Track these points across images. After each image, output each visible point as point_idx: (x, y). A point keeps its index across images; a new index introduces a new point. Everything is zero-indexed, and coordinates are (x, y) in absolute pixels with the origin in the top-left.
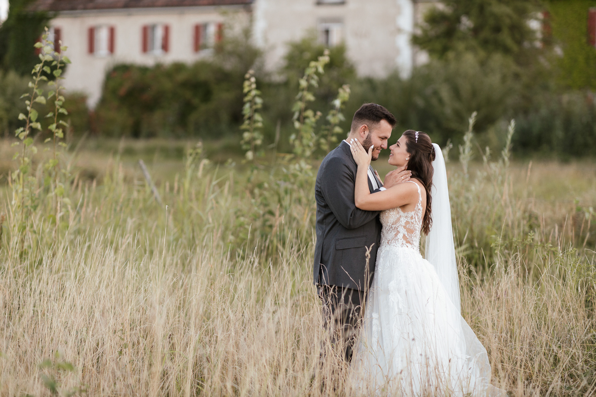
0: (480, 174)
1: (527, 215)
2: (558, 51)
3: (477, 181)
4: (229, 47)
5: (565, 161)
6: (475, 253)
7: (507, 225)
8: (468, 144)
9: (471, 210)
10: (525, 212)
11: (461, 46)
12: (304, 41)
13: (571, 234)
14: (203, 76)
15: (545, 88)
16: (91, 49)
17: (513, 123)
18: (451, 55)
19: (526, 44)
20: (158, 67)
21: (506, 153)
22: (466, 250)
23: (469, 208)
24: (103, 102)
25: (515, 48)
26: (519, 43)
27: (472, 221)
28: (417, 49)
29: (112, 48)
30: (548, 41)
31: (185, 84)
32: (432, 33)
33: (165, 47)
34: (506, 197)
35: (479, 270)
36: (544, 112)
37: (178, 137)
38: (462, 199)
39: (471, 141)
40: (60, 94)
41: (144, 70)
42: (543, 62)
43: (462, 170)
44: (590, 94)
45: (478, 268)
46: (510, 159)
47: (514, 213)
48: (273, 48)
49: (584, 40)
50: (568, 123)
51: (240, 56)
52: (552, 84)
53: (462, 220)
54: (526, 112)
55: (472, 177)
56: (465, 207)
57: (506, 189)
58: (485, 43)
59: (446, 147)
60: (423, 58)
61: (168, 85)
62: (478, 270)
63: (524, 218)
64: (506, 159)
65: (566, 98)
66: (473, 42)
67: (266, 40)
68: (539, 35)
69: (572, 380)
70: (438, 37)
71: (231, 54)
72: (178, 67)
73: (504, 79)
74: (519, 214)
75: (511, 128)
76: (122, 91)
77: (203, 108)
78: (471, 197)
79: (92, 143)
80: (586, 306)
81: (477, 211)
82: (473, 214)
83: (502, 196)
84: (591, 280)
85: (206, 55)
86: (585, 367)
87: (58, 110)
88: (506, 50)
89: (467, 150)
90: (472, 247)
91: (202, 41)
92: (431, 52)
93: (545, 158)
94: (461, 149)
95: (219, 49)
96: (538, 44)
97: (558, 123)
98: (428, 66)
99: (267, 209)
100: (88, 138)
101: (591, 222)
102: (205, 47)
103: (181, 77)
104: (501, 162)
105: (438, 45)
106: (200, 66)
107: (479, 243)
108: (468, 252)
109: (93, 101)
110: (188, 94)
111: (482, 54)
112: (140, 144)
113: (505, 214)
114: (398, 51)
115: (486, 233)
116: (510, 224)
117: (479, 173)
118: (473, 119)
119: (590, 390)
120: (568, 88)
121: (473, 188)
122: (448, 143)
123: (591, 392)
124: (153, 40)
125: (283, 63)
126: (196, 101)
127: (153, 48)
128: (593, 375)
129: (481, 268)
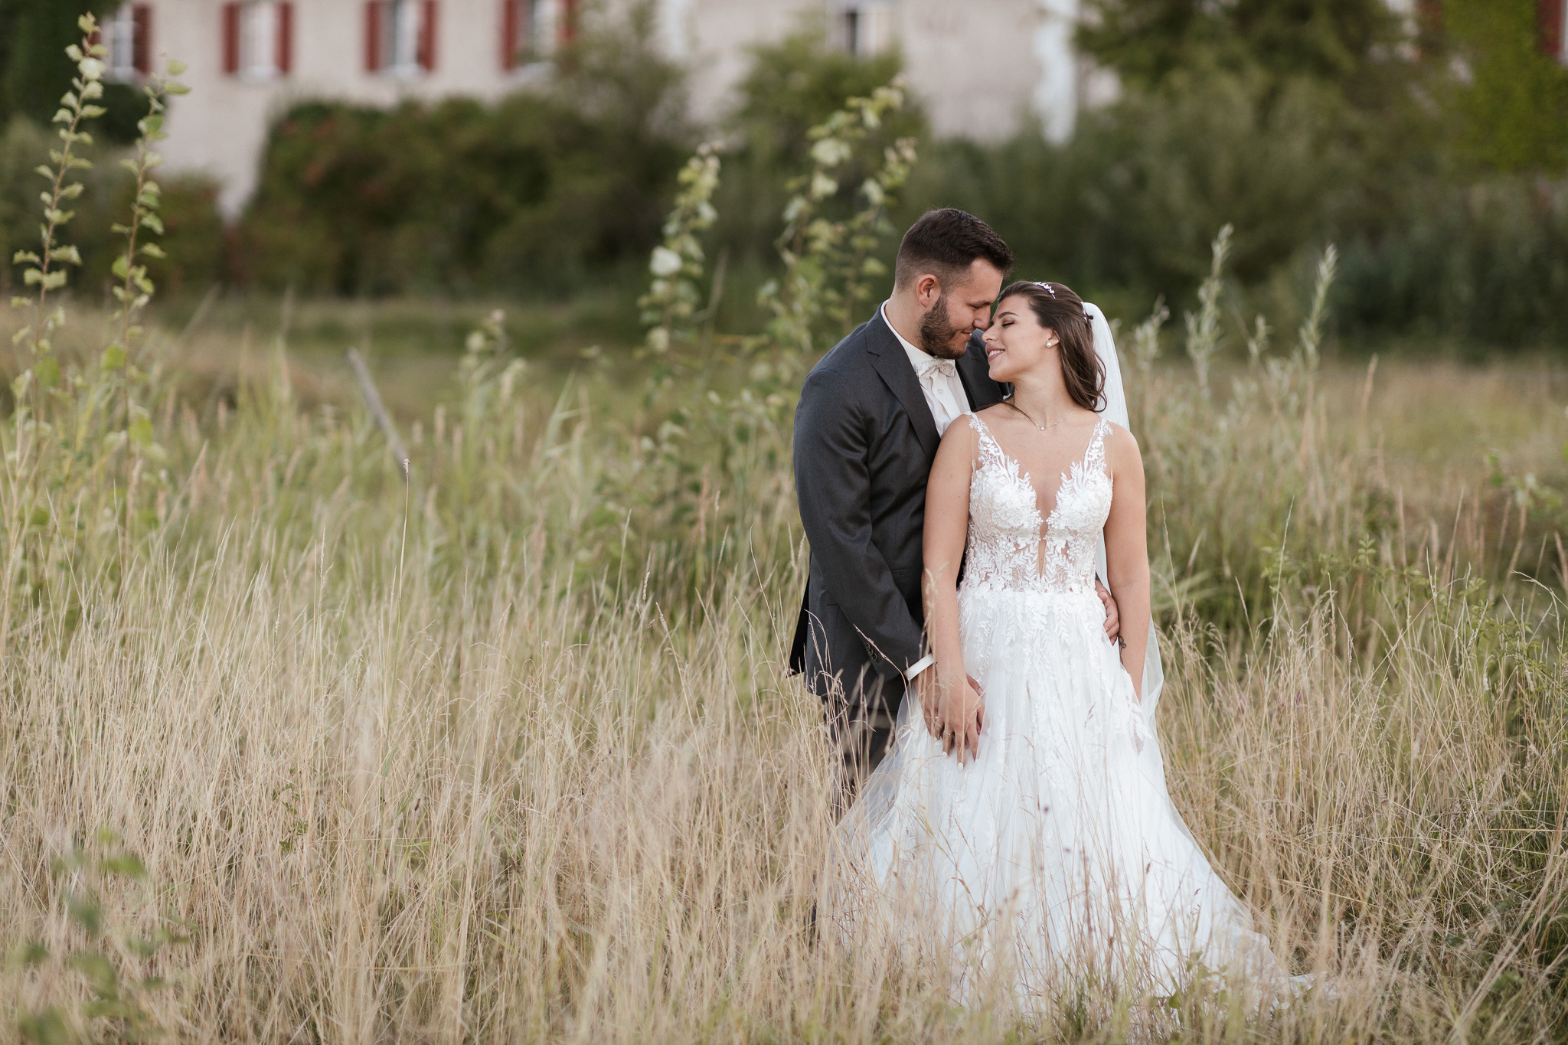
0: (1241, 387)
1: (1364, 495)
2: (1460, 69)
3: (1232, 408)
4: (593, 59)
5: (1474, 359)
6: (1226, 595)
7: (1312, 523)
8: (1210, 310)
9: (1217, 482)
10: (1358, 488)
11: (1205, 56)
12: (791, 43)
13: (1477, 544)
14: (526, 134)
15: (1427, 167)
16: (231, 61)
17: (1331, 254)
18: (1178, 79)
19: (1377, 52)
20: (409, 108)
21: (1310, 334)
22: (1202, 585)
23: (1210, 478)
24: (261, 201)
25: (1347, 62)
26: (1358, 48)
27: (1220, 511)
28: (1090, 63)
29: (285, 59)
30: (1432, 45)
31: (476, 156)
32: (1129, 22)
33: (426, 57)
34: (1309, 448)
35: (1236, 639)
36: (1422, 232)
37: (454, 295)
38: (1195, 455)
39: (1220, 301)
40: (147, 177)
41: (369, 117)
42: (1423, 100)
43: (1194, 378)
44: (1543, 183)
45: (1232, 635)
46: (1321, 349)
47: (1331, 491)
48: (710, 61)
49: (1528, 42)
50: (1483, 258)
51: (623, 83)
52: (1445, 156)
53: (1192, 509)
54: (1374, 233)
55: (1221, 398)
56: (1202, 477)
57: (1309, 425)
58: (1268, 50)
59: (1153, 316)
60: (1106, 88)
61: (431, 158)
62: (1232, 639)
63: (1355, 505)
64: (1311, 348)
65: (1479, 194)
66: (1237, 47)
67: (694, 42)
68: (1410, 27)
69: (1467, 921)
70: (1143, 32)
71: (601, 76)
72: (461, 110)
73: (1318, 146)
74: (1344, 494)
75: (1326, 268)
76: (313, 172)
77: (525, 218)
78: (1217, 450)
79: (233, 309)
80: (1511, 733)
81: (1233, 486)
82: (1221, 493)
83: (1298, 446)
84: (1521, 662)
85: (533, 78)
86: (1502, 887)
87: (140, 218)
88: (1324, 69)
89: (1207, 325)
90: (1218, 579)
91: (522, 43)
92: (1127, 71)
93: (1424, 353)
94: (1191, 323)
95: (569, 62)
96: (1407, 51)
97: (1459, 261)
98: (1118, 110)
99: (688, 479)
100: (222, 296)
101: (1528, 515)
102: (530, 57)
103: (467, 137)
104: (1297, 355)
105: (1144, 55)
106: (518, 107)
107: (1236, 570)
108: (1208, 593)
109: (234, 199)
110: (486, 182)
111: (1258, 77)
112: (357, 314)
113: (1305, 492)
114: (1038, 71)
115: (1256, 541)
116: (1319, 518)
117: (1238, 387)
118: (1224, 242)
119: (1509, 944)
120: (1486, 168)
121: (1223, 424)
122: (1158, 305)
123: (1511, 950)
124: (393, 37)
125: (737, 101)
126: (506, 201)
127: (392, 61)
128: (1520, 906)
129: (1241, 633)
